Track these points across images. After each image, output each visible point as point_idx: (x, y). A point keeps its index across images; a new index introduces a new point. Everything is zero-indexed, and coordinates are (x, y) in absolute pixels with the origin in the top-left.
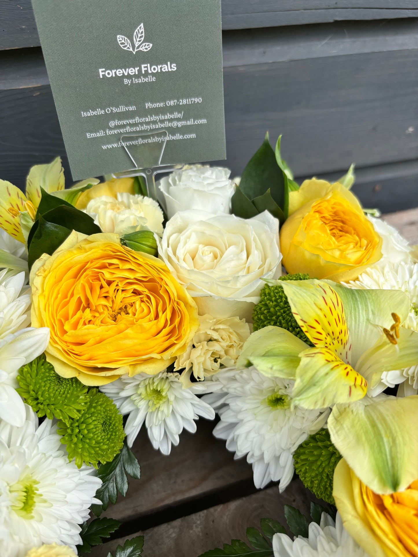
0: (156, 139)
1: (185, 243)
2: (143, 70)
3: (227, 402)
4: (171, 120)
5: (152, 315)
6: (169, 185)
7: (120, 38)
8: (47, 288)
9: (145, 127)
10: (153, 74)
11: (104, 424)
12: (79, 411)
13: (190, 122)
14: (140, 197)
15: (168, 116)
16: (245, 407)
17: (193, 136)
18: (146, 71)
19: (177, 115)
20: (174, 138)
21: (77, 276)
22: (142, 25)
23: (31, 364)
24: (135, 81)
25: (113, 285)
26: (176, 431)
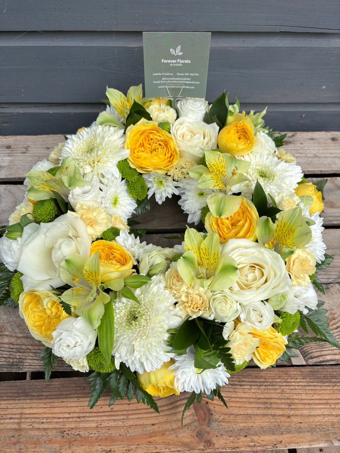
0: (179, 87)
1: (181, 130)
2: (178, 61)
3: (185, 192)
4: (186, 81)
5: (164, 154)
6: (181, 105)
7: (171, 50)
8: (131, 137)
9: (175, 82)
10: (181, 63)
11: (141, 187)
12: (134, 180)
13: (193, 82)
14: (170, 107)
15: (185, 79)
16: (191, 195)
17: (193, 88)
19: (188, 79)
20: (186, 87)
21: (141, 135)
22: (180, 46)
23: (122, 161)
24: (175, 65)
25: (153, 140)
26: (164, 196)
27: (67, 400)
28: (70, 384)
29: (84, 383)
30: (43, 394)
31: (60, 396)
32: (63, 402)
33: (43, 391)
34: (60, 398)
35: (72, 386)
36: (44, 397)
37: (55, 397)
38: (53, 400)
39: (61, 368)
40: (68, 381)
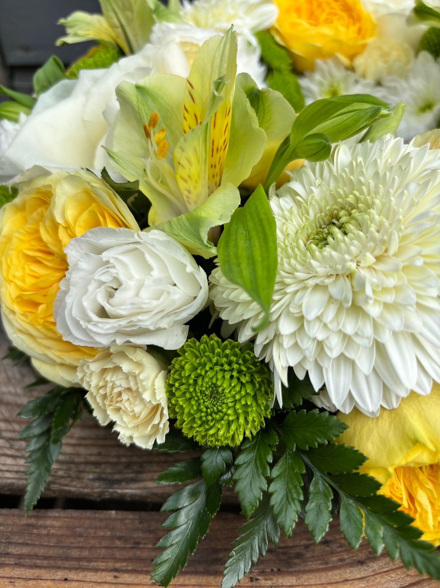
27: (80, 575)
28: (96, 528)
29: (137, 530)
30: (12, 550)
31: (60, 563)
32: (66, 580)
33: (10, 543)
34: (59, 568)
35: (101, 533)
36: (12, 561)
37: (45, 563)
38: (36, 572)
39: (74, 483)
40: (89, 518)
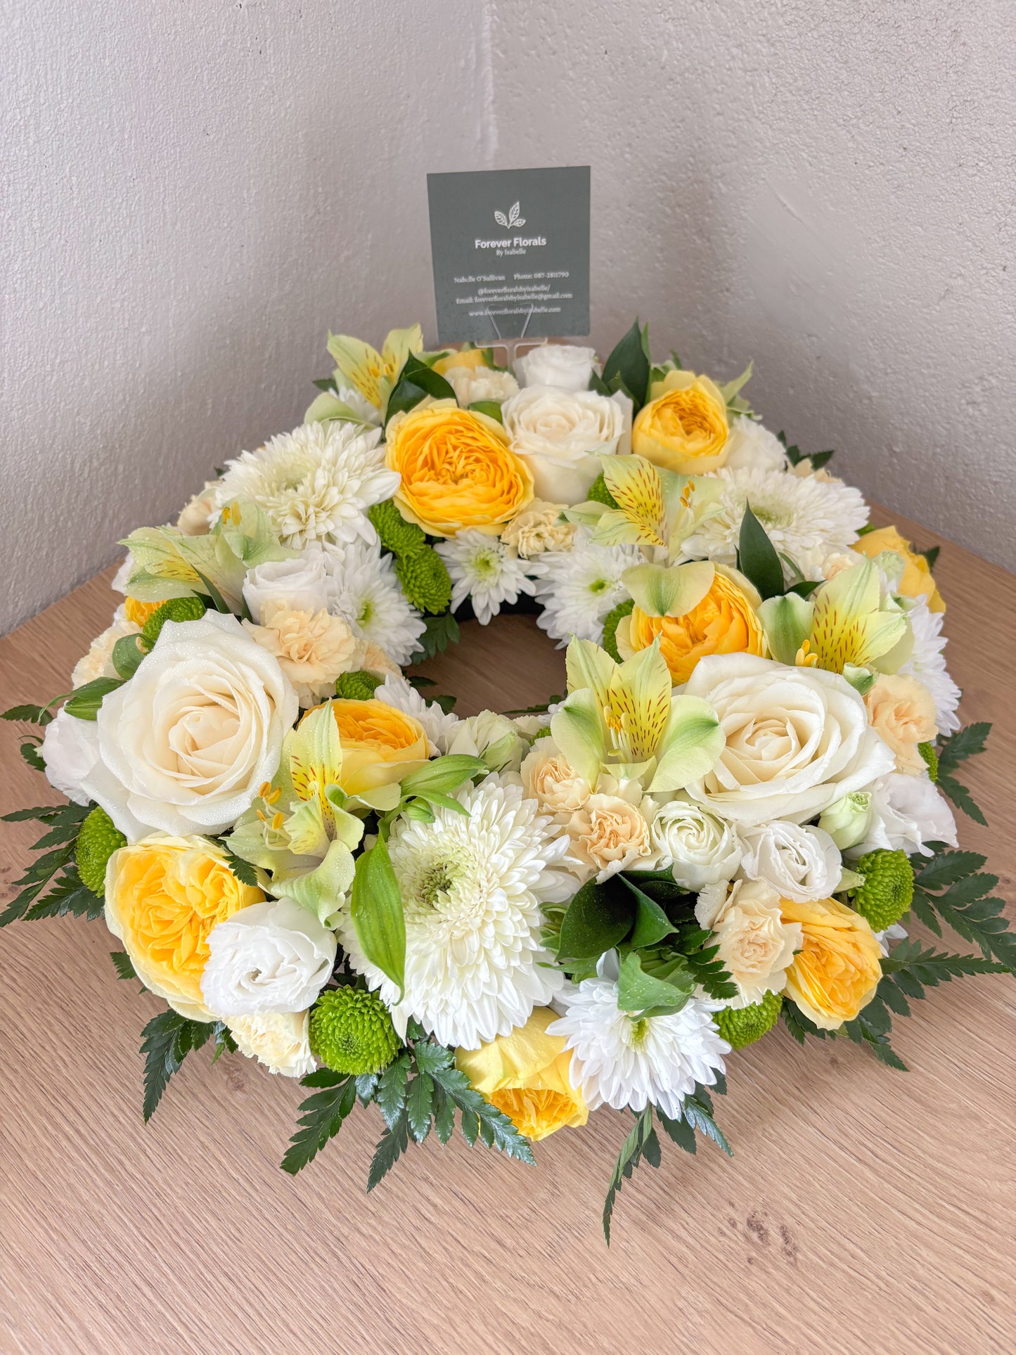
0: (521, 311)
2: (515, 243)
4: (537, 293)
5: (490, 482)
7: (497, 214)
8: (399, 440)
9: (512, 298)
10: (524, 247)
11: (435, 573)
12: (416, 554)
13: (556, 296)
15: (535, 288)
16: (570, 594)
17: (558, 310)
18: (518, 245)
19: (543, 288)
20: (539, 310)
21: (426, 437)
22: (518, 203)
23: (380, 504)
24: (507, 253)
25: (458, 451)
26: (498, 598)
